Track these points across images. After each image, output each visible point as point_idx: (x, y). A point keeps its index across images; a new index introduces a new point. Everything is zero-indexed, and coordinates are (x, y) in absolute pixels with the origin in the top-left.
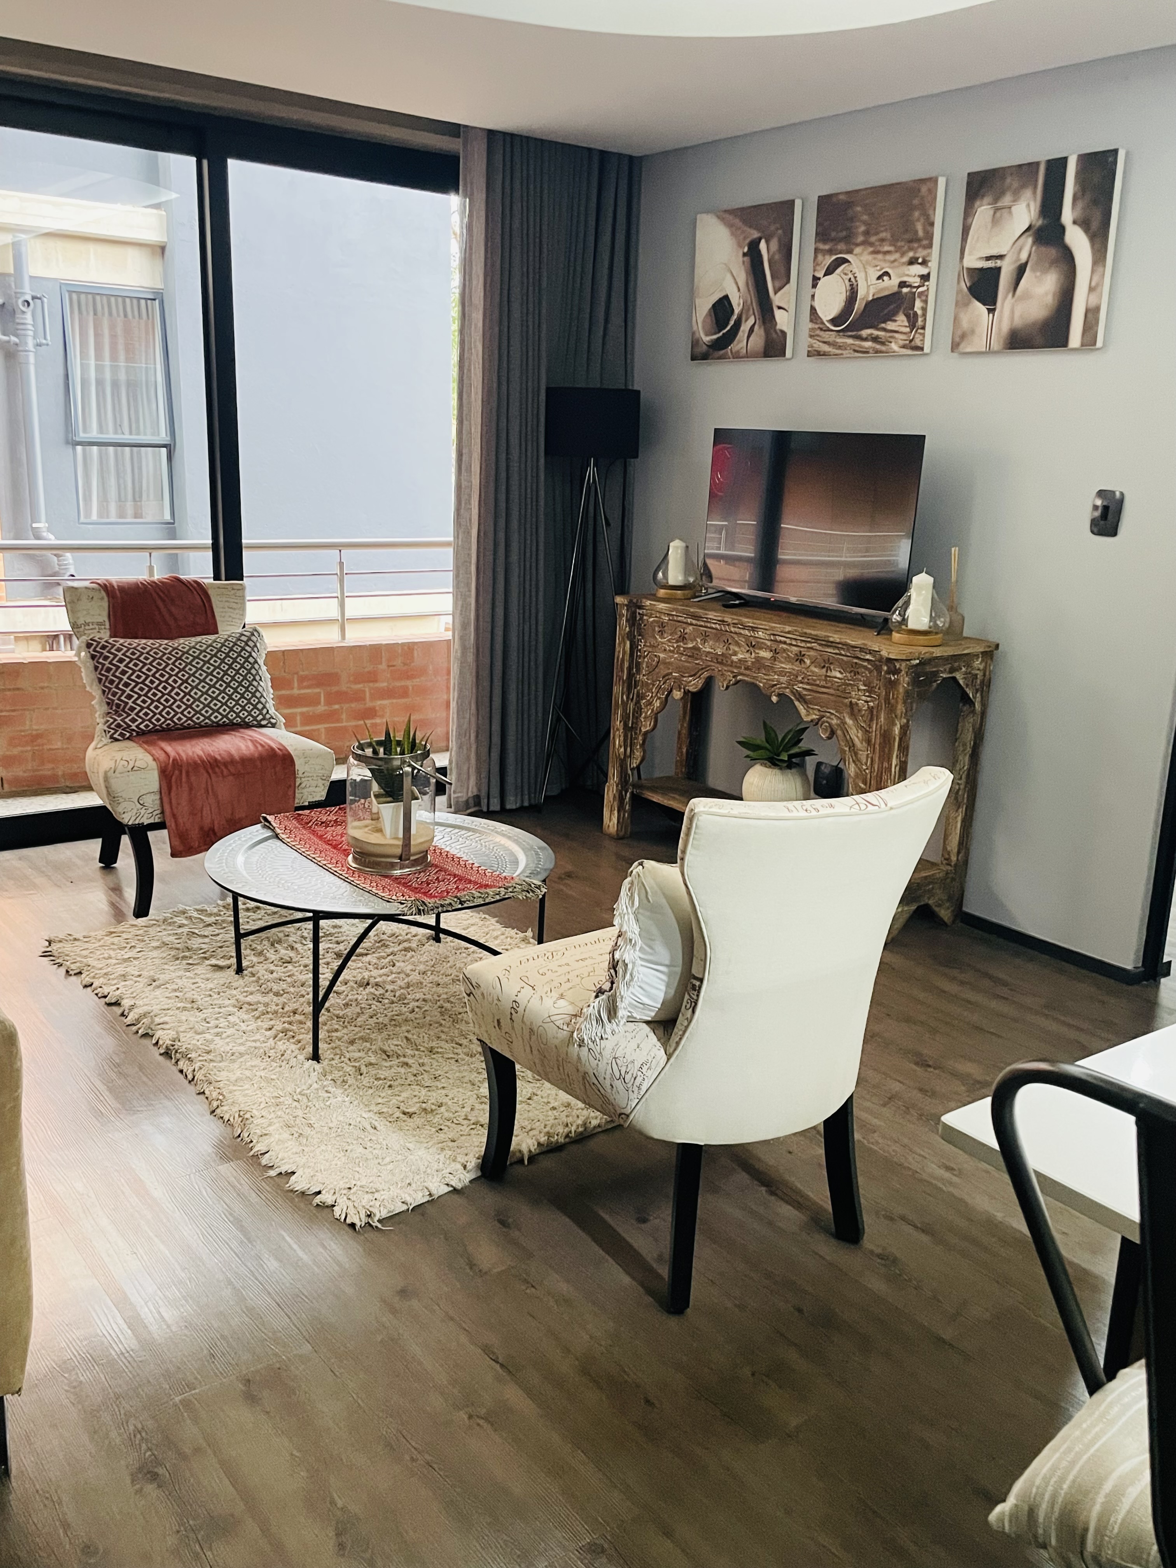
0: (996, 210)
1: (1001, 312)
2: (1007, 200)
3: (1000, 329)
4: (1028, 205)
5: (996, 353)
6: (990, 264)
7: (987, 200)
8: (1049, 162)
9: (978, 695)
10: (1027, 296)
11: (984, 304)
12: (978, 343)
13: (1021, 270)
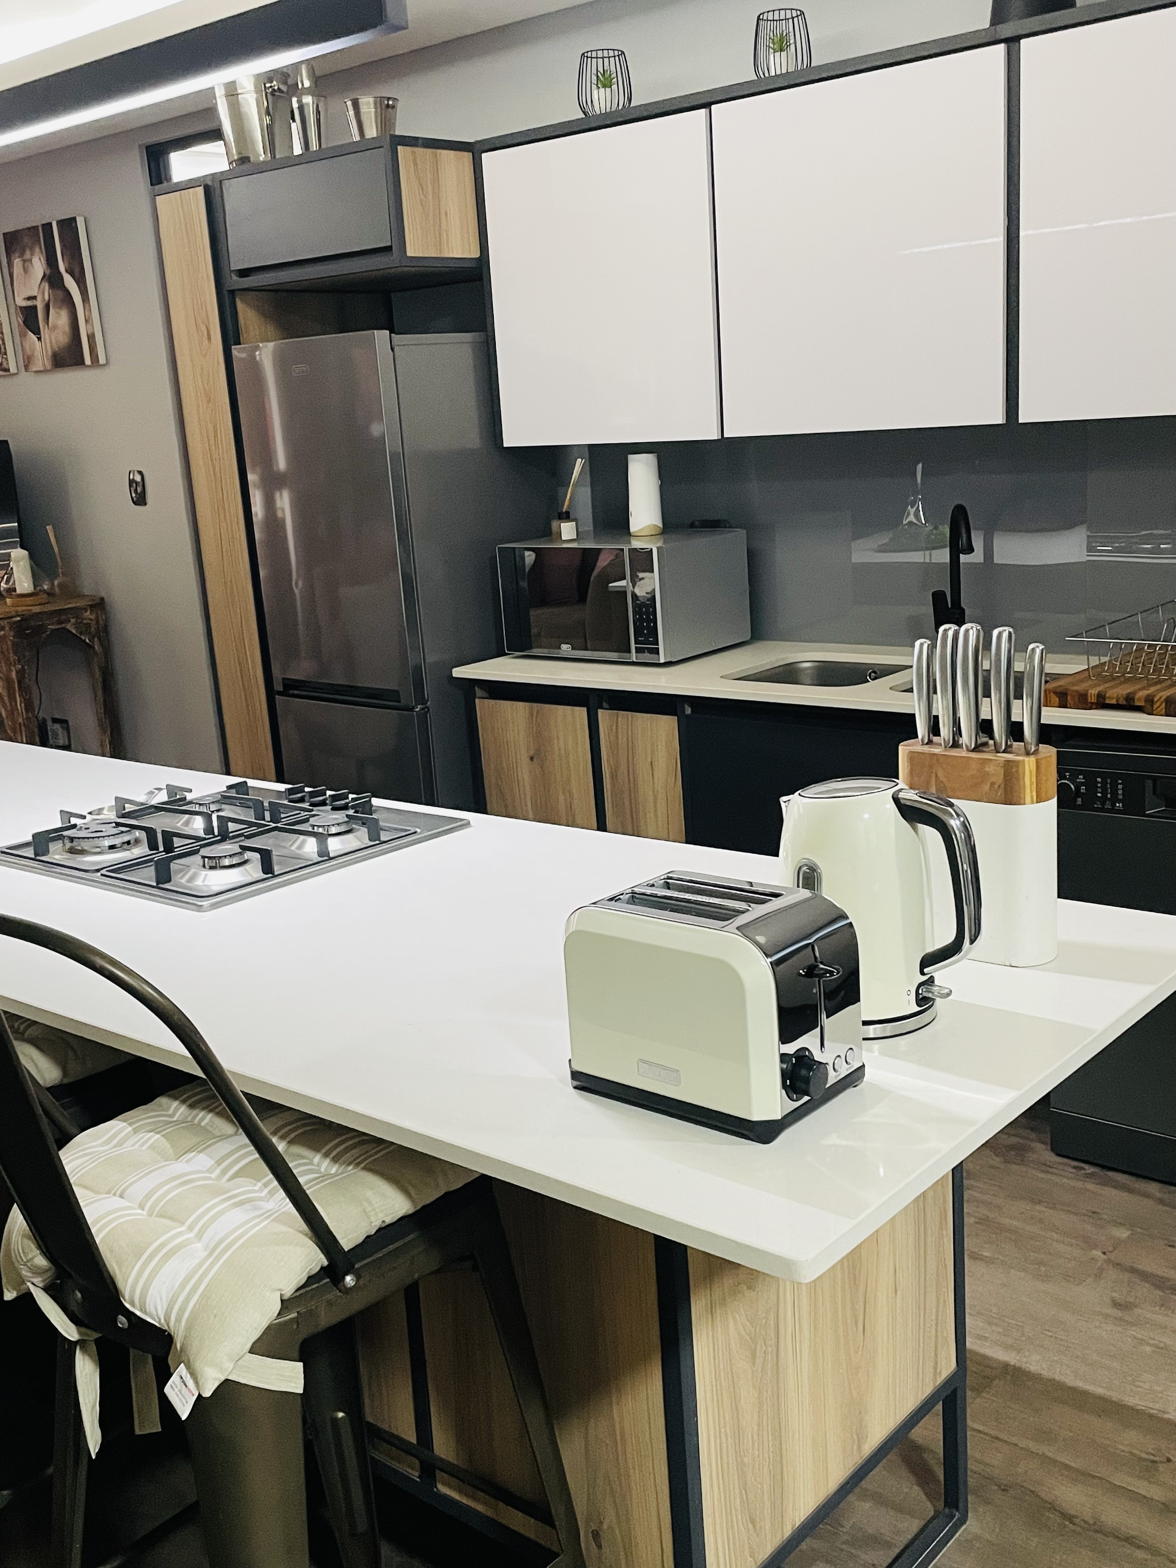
0: (24, 261)
1: (44, 339)
2: (27, 255)
3: (47, 355)
4: (40, 259)
5: (48, 371)
6: (30, 303)
7: (17, 254)
8: (43, 225)
9: (96, 639)
10: (55, 327)
11: (35, 334)
12: (38, 365)
13: (47, 307)
